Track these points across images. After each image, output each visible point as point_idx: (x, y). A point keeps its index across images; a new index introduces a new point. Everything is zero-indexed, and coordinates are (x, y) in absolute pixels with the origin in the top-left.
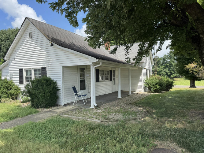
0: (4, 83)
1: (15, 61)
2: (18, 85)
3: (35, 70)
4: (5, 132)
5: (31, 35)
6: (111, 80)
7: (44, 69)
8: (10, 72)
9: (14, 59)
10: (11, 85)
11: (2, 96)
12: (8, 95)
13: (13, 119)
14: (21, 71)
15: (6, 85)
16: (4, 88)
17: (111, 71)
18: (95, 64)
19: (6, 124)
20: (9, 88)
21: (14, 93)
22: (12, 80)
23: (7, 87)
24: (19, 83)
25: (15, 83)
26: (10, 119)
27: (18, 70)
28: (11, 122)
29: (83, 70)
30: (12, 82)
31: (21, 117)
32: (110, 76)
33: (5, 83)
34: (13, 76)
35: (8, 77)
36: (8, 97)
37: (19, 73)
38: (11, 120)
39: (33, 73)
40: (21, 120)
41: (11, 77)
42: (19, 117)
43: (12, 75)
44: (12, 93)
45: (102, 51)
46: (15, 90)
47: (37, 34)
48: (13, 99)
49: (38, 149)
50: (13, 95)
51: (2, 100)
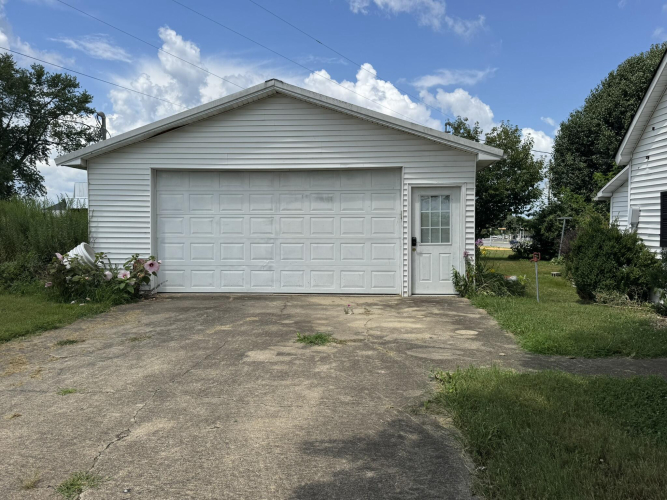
0: (607, 243)
1: (650, 165)
2: (653, 250)
4: (566, 380)
8: (633, 203)
9: (648, 157)
10: (629, 249)
11: (600, 281)
12: (619, 282)
13: (606, 355)
15: (613, 247)
16: (608, 255)
19: (582, 363)
20: (622, 259)
21: (638, 279)
22: (635, 234)
23: (615, 254)
24: (658, 244)
25: (646, 243)
26: (598, 353)
27: (659, 195)
28: (599, 361)
30: (636, 240)
31: (634, 358)
33: (610, 240)
34: (641, 219)
35: (621, 223)
36: (617, 287)
37: (659, 207)
38: (600, 356)
40: (631, 365)
41: (635, 221)
42: (628, 355)
43: (636, 213)
44: (632, 277)
46: (645, 266)
48: (631, 298)
49: (635, 456)
50: (635, 282)
51: (600, 295)
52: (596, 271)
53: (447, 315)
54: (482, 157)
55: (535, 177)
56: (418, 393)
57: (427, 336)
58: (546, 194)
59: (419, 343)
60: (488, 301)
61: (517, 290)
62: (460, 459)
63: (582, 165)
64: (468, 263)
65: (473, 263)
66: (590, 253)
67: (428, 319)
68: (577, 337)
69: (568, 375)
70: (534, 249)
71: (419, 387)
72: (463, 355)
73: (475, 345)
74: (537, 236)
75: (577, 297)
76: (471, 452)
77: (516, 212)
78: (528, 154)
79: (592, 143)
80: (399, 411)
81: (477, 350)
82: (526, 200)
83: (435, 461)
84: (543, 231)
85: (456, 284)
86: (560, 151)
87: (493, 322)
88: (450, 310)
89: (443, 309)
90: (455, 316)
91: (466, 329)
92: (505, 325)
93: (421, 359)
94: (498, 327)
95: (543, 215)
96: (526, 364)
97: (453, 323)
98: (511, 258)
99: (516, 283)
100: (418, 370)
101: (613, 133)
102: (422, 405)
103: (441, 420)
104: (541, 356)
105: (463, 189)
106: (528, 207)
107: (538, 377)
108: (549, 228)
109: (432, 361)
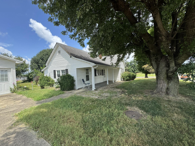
1: (51, 66)
3: (62, 71)
4: (47, 104)
5: (59, 52)
6: (103, 75)
7: (67, 70)
11: (45, 85)
13: (51, 97)
14: (55, 71)
16: (46, 80)
17: (103, 70)
18: (94, 66)
19: (48, 100)
20: (48, 81)
22: (50, 76)
24: (54, 78)
25: (52, 78)
27: (53, 71)
29: (87, 70)
30: (50, 78)
32: (102, 73)
33: (46, 78)
35: (48, 75)
36: (48, 85)
39: (61, 72)
42: (54, 96)
43: (50, 73)
45: (98, 59)
46: (52, 81)
47: (63, 51)
48: (51, 86)
49: (65, 113)
50: (51, 84)
51: (45, 87)
52: (44, 83)
53: (10, 99)
54: (16, 62)
55: (27, 67)
56: (9, 122)
57: (6, 106)
58: (30, 70)
59: (4, 108)
60: (22, 93)
61: (27, 89)
62: (31, 133)
63: (37, 65)
64: (14, 85)
65: (16, 85)
66: (43, 80)
67: (4, 101)
68: (45, 95)
69: (47, 103)
70: (27, 80)
71: (9, 120)
72: (20, 107)
73: (22, 103)
74: (28, 78)
75: (41, 88)
76: (33, 129)
77: (23, 73)
78: (25, 62)
79: (38, 62)
80: (4, 131)
81: (24, 104)
82: (25, 71)
83: (23, 138)
84: (29, 77)
85: (11, 90)
86: (32, 63)
87: (25, 97)
88: (11, 97)
89: (8, 97)
90: (13, 98)
91: (18, 100)
92: (28, 97)
93: (6, 112)
94: (27, 98)
95: (29, 74)
96: (37, 104)
97: (13, 100)
98: (22, 83)
99: (26, 88)
100: (7, 116)
101: (42, 61)
102: (13, 125)
103: (21, 126)
104: (40, 101)
105: (12, 69)
106: (26, 72)
107: (41, 105)
108: (31, 76)
109: (11, 112)
